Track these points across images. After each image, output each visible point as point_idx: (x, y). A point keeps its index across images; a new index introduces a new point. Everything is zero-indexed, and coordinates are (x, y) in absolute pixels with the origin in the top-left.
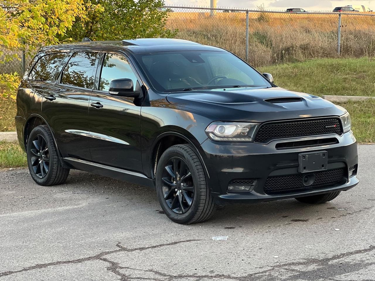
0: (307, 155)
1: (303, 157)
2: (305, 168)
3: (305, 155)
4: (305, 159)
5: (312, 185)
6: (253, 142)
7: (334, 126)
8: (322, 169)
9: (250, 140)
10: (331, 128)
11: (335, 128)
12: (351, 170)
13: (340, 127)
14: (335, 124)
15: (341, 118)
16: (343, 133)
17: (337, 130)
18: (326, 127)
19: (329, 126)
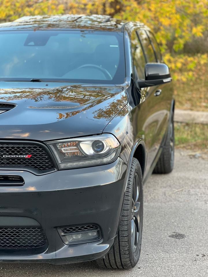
7: (27, 156)
10: (19, 159)
11: (29, 159)
12: (75, 231)
13: (47, 159)
14: (28, 154)
15: (51, 144)
16: (57, 169)
17: (36, 163)
18: (4, 156)
19: (12, 156)
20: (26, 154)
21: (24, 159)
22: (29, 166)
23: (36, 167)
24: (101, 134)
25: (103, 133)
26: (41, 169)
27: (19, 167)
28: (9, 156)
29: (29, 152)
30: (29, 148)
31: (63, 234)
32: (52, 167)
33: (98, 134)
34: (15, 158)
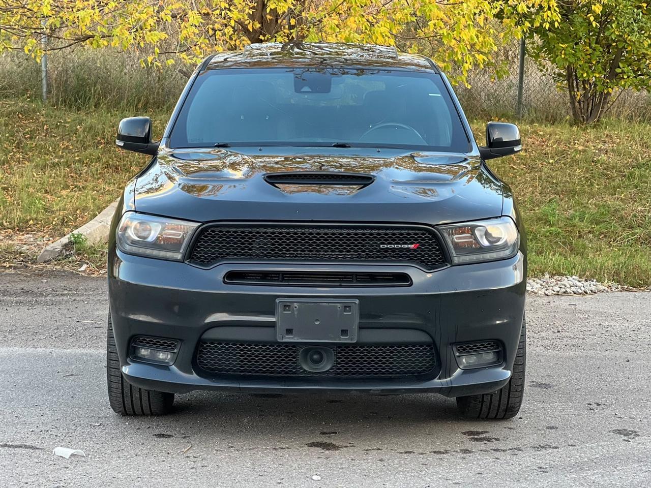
0: (295, 304)
1: (285, 306)
2: (289, 331)
3: (288, 304)
4: (290, 312)
5: (328, 371)
6: (183, 262)
7: (412, 246)
8: (340, 339)
9: (179, 256)
10: (401, 250)
11: (415, 250)
12: (472, 351)
13: (437, 251)
14: (415, 243)
15: (444, 229)
16: (450, 264)
17: (423, 256)
18: (381, 246)
19: (393, 246)
20: (412, 243)
21: (408, 250)
22: (414, 259)
23: (423, 262)
24: (500, 217)
25: (502, 216)
26: (429, 265)
27: (400, 261)
28: (388, 246)
29: (416, 240)
30: (416, 234)
31: (457, 354)
32: (443, 262)
33: (496, 218)
34: (396, 248)
